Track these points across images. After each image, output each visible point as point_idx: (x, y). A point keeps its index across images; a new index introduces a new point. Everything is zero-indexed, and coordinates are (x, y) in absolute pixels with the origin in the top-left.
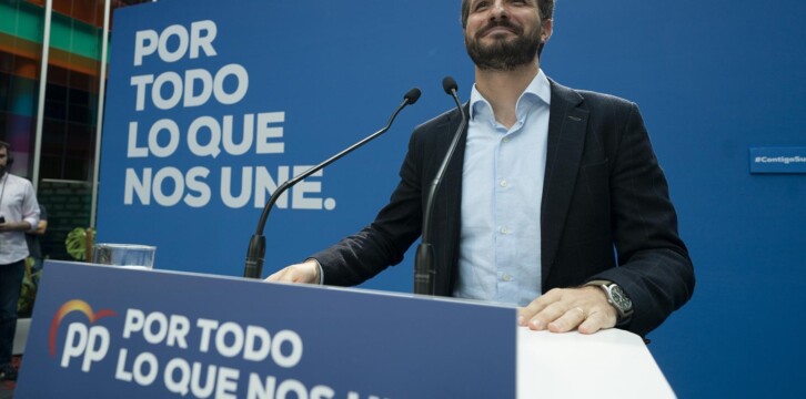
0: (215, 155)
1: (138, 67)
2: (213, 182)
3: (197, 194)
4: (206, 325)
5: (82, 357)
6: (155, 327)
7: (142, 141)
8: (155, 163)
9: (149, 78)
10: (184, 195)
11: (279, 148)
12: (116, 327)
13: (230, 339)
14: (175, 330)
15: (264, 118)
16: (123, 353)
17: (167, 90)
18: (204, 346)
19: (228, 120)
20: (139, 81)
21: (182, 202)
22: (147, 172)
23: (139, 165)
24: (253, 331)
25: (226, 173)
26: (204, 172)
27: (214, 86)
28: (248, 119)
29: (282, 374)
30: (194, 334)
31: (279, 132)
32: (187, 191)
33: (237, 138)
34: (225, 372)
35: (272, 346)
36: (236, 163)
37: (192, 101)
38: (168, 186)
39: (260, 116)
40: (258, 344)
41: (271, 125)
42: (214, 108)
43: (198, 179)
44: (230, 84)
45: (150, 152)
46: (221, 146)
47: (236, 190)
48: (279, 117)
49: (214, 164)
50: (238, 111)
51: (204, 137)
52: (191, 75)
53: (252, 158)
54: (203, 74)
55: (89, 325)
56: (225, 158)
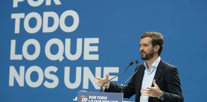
0: (61, 60)
1: (15, 8)
2: (60, 74)
3: (51, 81)
4: (98, 97)
5: (84, 101)
6: (93, 97)
7: (19, 51)
8: (27, 64)
9: (22, 15)
10: (44, 82)
11: (96, 57)
12: (88, 98)
13: (100, 98)
14: (95, 97)
15: (88, 41)
16: (89, 100)
17: (33, 23)
18: (98, 99)
19: (68, 41)
20: (17, 17)
21: (42, 85)
22: (22, 68)
23: (17, 64)
24: (103, 97)
25: (67, 70)
26: (55, 69)
27: (60, 21)
28: (79, 41)
29: (105, 100)
30: (97, 98)
31: (96, 49)
32: (45, 79)
33: (73, 51)
34: (100, 101)
35: (104, 98)
36: (73, 65)
37: (47, 30)
38: (34, 77)
39: (86, 39)
40: (103, 98)
41: (91, 45)
42: (59, 34)
43: (52, 73)
44: (69, 21)
45: (23, 57)
46: (64, 55)
47: (73, 79)
48: (96, 40)
49: (61, 65)
50: (73, 36)
51: (54, 49)
52: (47, 15)
53: (82, 62)
54: (53, 15)
55: (85, 98)
56: (66, 62)
